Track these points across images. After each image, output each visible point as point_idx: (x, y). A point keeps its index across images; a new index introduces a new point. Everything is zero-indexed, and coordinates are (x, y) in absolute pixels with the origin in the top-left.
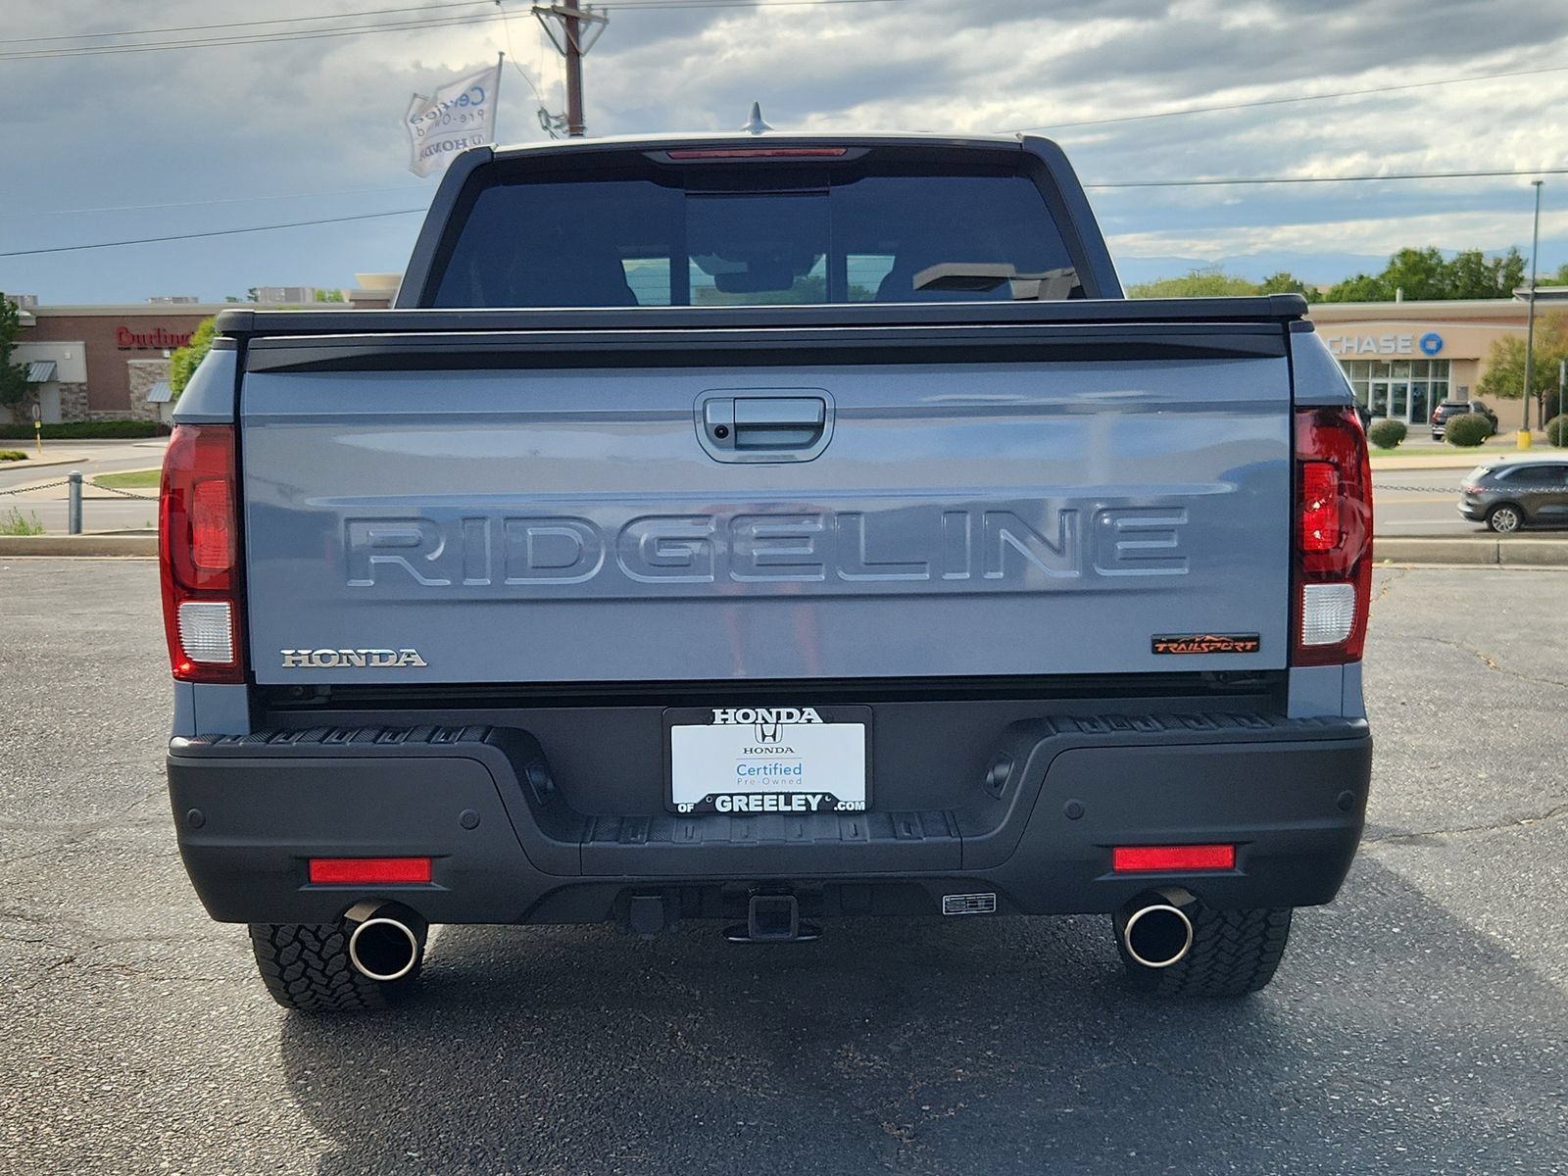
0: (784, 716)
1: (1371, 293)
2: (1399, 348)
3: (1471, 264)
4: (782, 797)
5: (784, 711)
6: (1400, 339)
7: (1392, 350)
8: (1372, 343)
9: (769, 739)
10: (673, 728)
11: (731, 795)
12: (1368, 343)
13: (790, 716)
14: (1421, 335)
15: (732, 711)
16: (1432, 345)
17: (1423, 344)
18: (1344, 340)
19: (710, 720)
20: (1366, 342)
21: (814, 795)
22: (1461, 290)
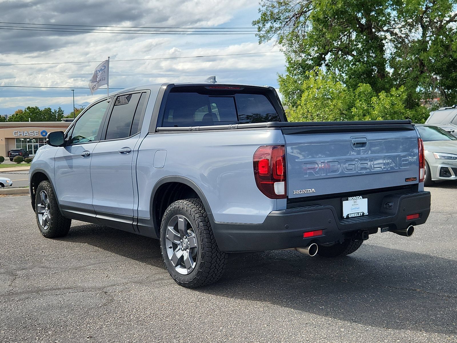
0: (357, 198)
1: (20, 119)
2: (35, 134)
3: (48, 111)
4: (357, 213)
5: (358, 197)
6: (35, 132)
7: (33, 135)
8: (27, 133)
9: (355, 203)
10: (343, 202)
11: (351, 214)
12: (26, 133)
13: (358, 198)
14: (41, 131)
15: (351, 198)
16: (44, 134)
17: (42, 133)
18: (19, 132)
19: (347, 200)
20: (25, 133)
21: (361, 212)
22: (47, 119)
